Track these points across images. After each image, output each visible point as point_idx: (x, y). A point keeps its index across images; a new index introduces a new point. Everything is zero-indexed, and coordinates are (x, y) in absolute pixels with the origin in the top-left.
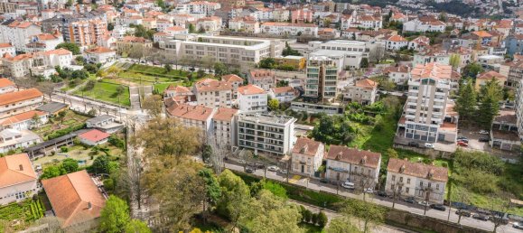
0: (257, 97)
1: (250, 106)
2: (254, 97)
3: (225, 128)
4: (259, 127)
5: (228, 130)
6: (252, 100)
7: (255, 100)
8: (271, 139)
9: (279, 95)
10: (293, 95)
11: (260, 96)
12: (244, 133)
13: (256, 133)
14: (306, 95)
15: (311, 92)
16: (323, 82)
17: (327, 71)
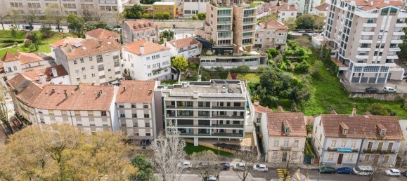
0: (158, 56)
1: (150, 71)
2: (154, 57)
3: (140, 114)
4: (201, 104)
5: (146, 116)
6: (152, 62)
7: (156, 61)
8: (219, 119)
9: (181, 50)
10: (196, 47)
11: (161, 54)
12: (175, 116)
13: (196, 114)
14: (218, 46)
15: (224, 41)
16: (237, 27)
17: (245, 11)
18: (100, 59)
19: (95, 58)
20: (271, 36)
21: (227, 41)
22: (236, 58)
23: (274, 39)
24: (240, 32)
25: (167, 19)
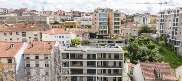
0: (63, 37)
2: (60, 37)
5: (47, 65)
6: (59, 40)
7: (62, 40)
8: (103, 68)
9: (78, 36)
10: (87, 36)
11: (65, 35)
12: (69, 66)
13: (85, 64)
14: (99, 34)
15: (103, 31)
16: (110, 24)
17: (115, 14)
18: (24, 34)
19: (20, 33)
20: (129, 32)
21: (104, 31)
22: (110, 40)
23: (130, 33)
24: (112, 26)
25: (72, 28)
